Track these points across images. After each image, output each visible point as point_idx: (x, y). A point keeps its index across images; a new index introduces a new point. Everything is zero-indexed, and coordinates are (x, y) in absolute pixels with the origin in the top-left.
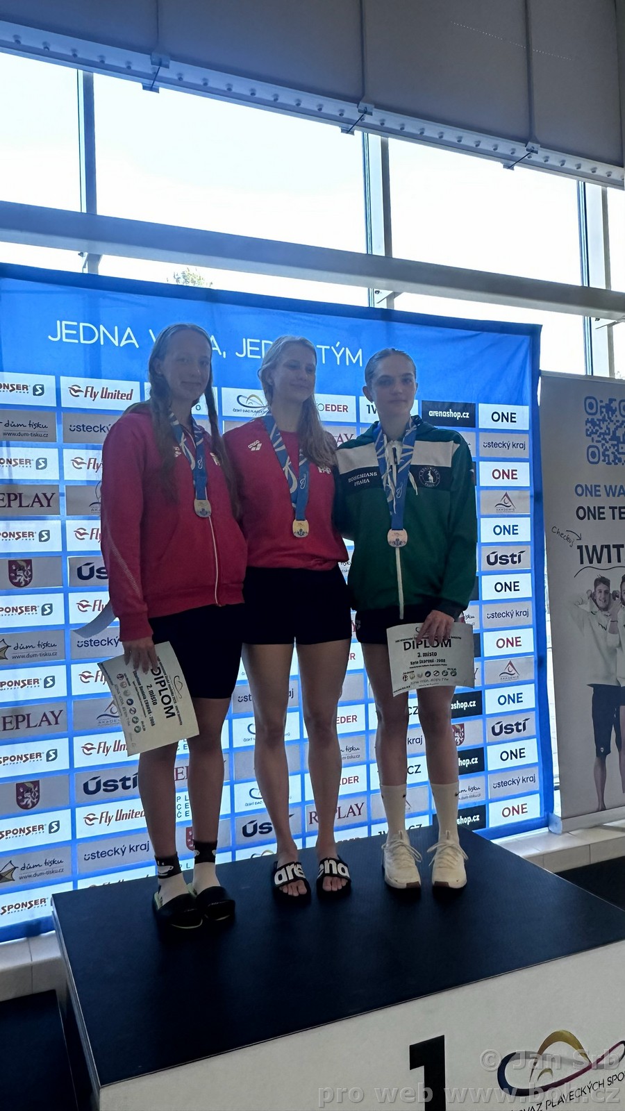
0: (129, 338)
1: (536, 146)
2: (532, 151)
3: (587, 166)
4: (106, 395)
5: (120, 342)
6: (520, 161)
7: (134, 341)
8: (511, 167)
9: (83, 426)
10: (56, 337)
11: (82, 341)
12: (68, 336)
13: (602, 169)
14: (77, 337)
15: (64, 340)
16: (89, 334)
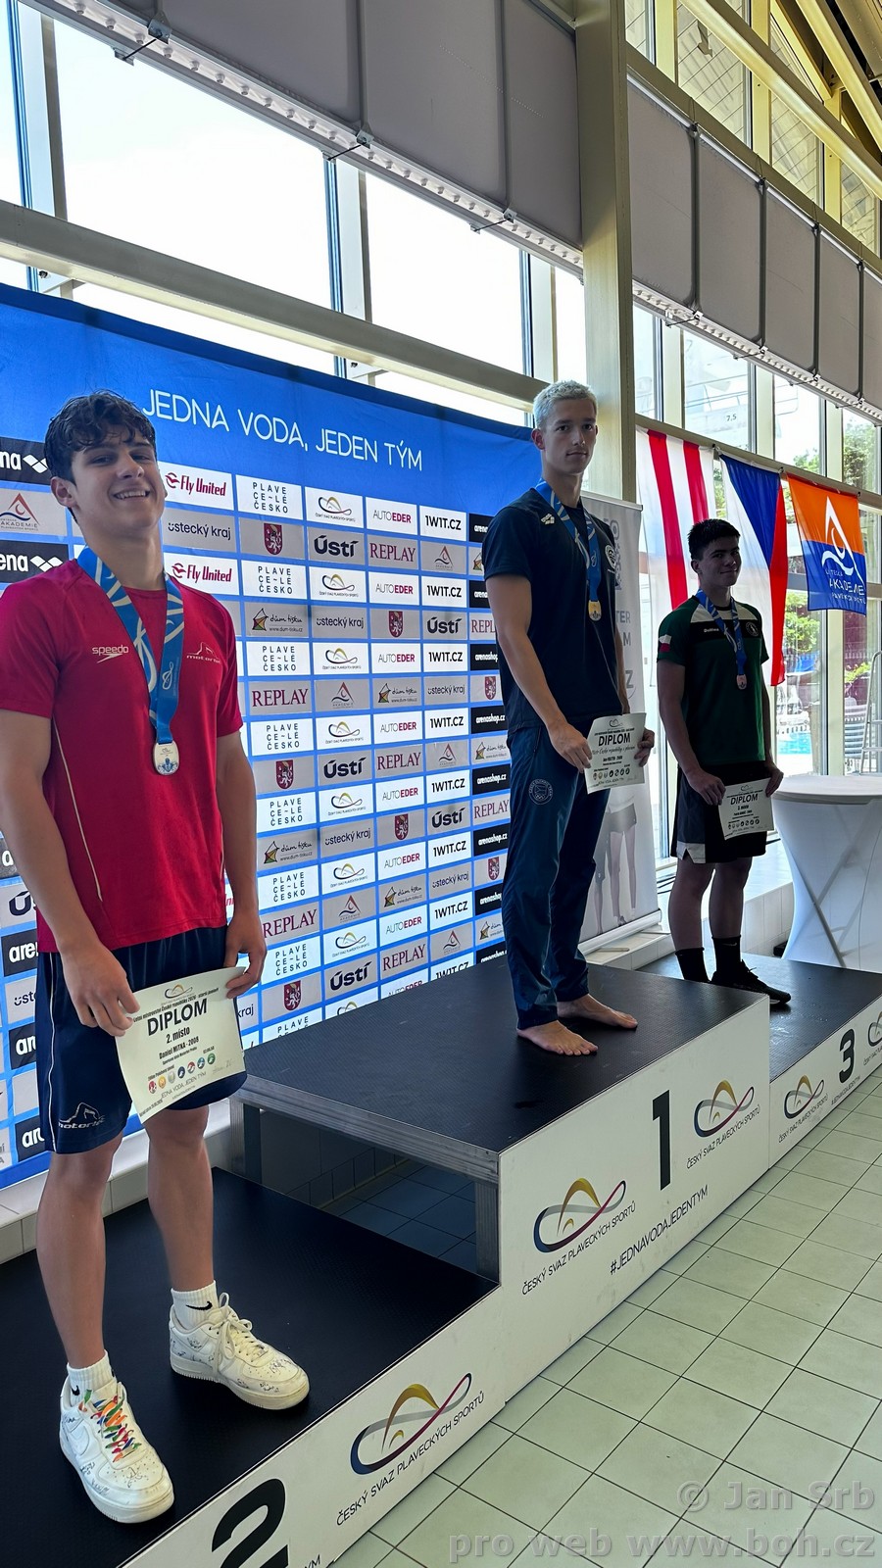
0: (219, 419)
1: (514, 214)
2: (509, 219)
3: (548, 243)
4: (201, 488)
5: (211, 424)
6: (490, 226)
7: (224, 423)
8: (477, 230)
9: (181, 525)
10: (150, 411)
11: (176, 419)
12: (162, 411)
13: (560, 249)
14: (169, 412)
15: (159, 415)
16: (182, 412)
